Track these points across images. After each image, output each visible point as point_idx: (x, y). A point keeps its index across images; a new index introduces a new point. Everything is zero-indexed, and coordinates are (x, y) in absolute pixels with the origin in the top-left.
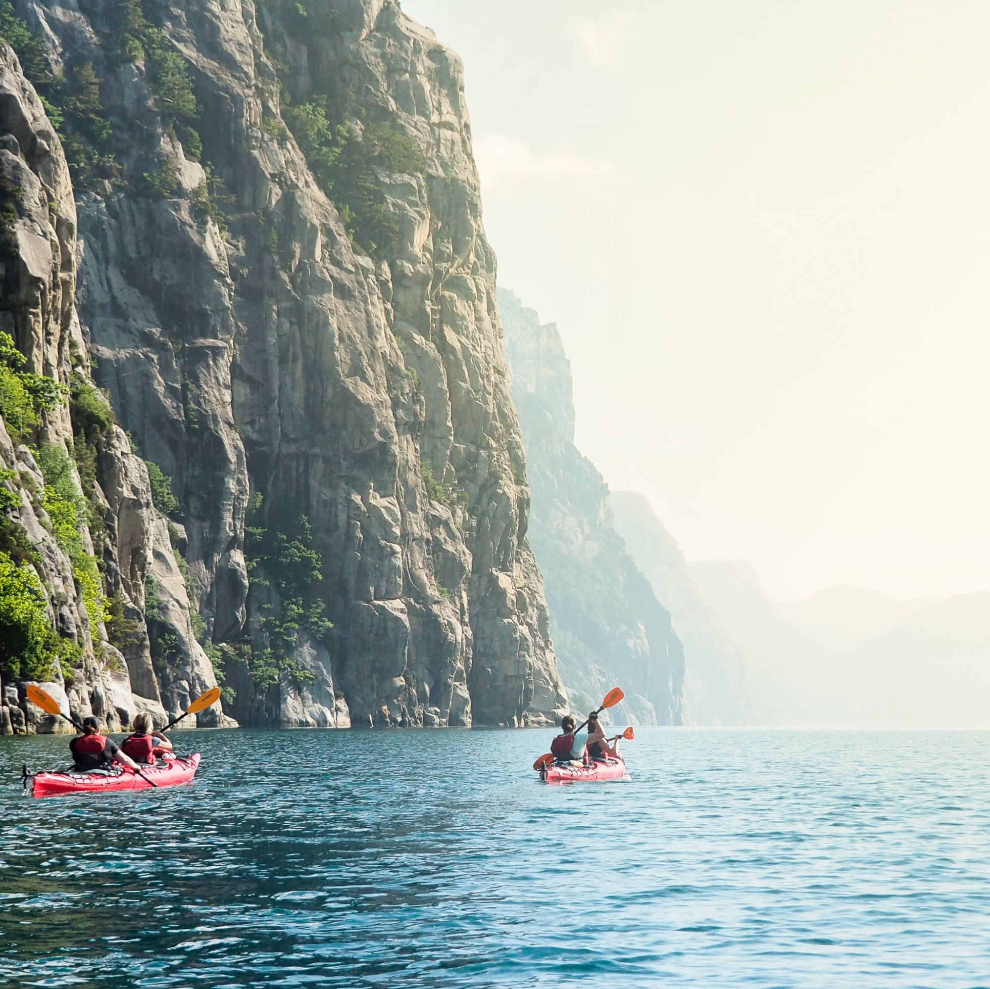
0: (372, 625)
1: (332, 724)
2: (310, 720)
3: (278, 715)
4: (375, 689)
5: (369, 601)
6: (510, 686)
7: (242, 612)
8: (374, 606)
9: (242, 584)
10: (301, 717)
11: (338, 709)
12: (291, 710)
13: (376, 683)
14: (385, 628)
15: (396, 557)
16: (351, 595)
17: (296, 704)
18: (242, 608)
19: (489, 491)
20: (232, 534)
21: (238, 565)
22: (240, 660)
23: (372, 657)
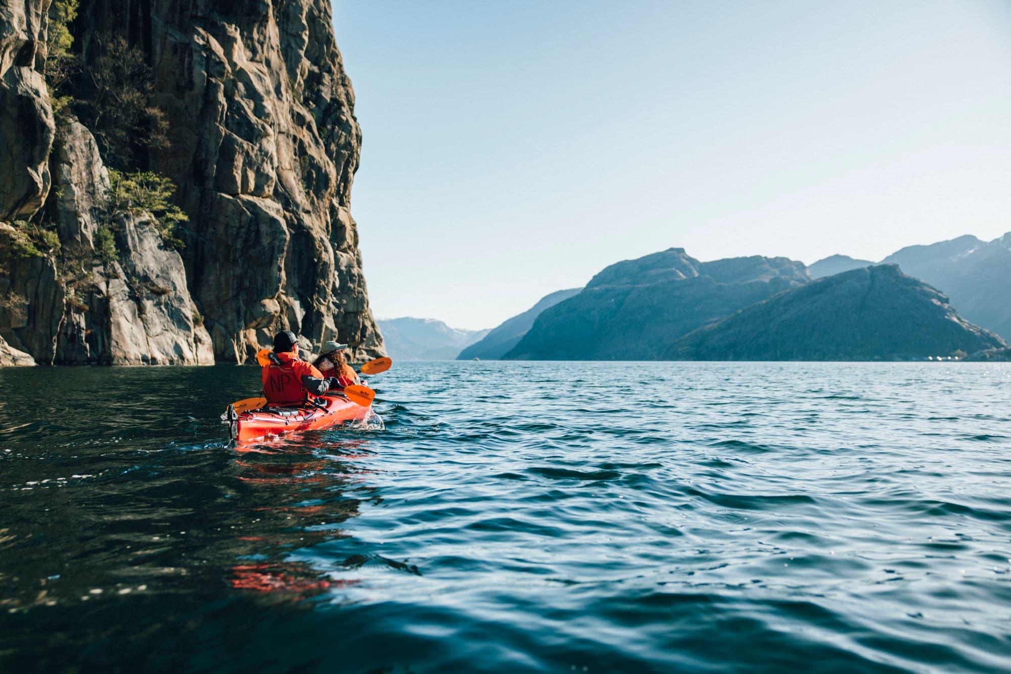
0: (241, 227)
1: (192, 361)
2: (159, 356)
3: (107, 347)
4: (242, 314)
5: (235, 195)
6: (349, 323)
7: (44, 175)
8: (242, 201)
9: (44, 126)
10: (143, 350)
11: (197, 340)
12: (128, 339)
13: (243, 308)
14: (258, 232)
15: (268, 141)
16: (210, 184)
17: (136, 330)
18: (43, 167)
19: (333, 116)
20: (24, 37)
21: (37, 93)
22: (39, 254)
23: (238, 271)
